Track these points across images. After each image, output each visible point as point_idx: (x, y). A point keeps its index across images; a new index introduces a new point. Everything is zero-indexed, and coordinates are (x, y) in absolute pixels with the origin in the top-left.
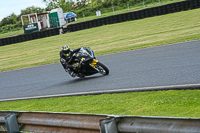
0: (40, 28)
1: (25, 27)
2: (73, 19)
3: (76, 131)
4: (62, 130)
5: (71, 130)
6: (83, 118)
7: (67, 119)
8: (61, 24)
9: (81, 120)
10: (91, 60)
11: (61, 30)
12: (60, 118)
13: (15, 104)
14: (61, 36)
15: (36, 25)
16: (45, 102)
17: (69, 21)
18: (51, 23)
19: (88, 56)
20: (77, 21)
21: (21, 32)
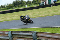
0: (45, 4)
1: (40, 3)
2: (56, 2)
3: (56, 39)
4: (51, 39)
5: (54, 39)
6: (58, 35)
7: (53, 35)
8: (52, 3)
9: (57, 36)
10: (29, 19)
11: (52, 5)
12: (51, 35)
13: (36, 29)
14: (52, 7)
15: (44, 3)
16: (45, 29)
17: (55, 2)
18: (48, 2)
19: (28, 18)
20: (57, 2)
21: (39, 5)
